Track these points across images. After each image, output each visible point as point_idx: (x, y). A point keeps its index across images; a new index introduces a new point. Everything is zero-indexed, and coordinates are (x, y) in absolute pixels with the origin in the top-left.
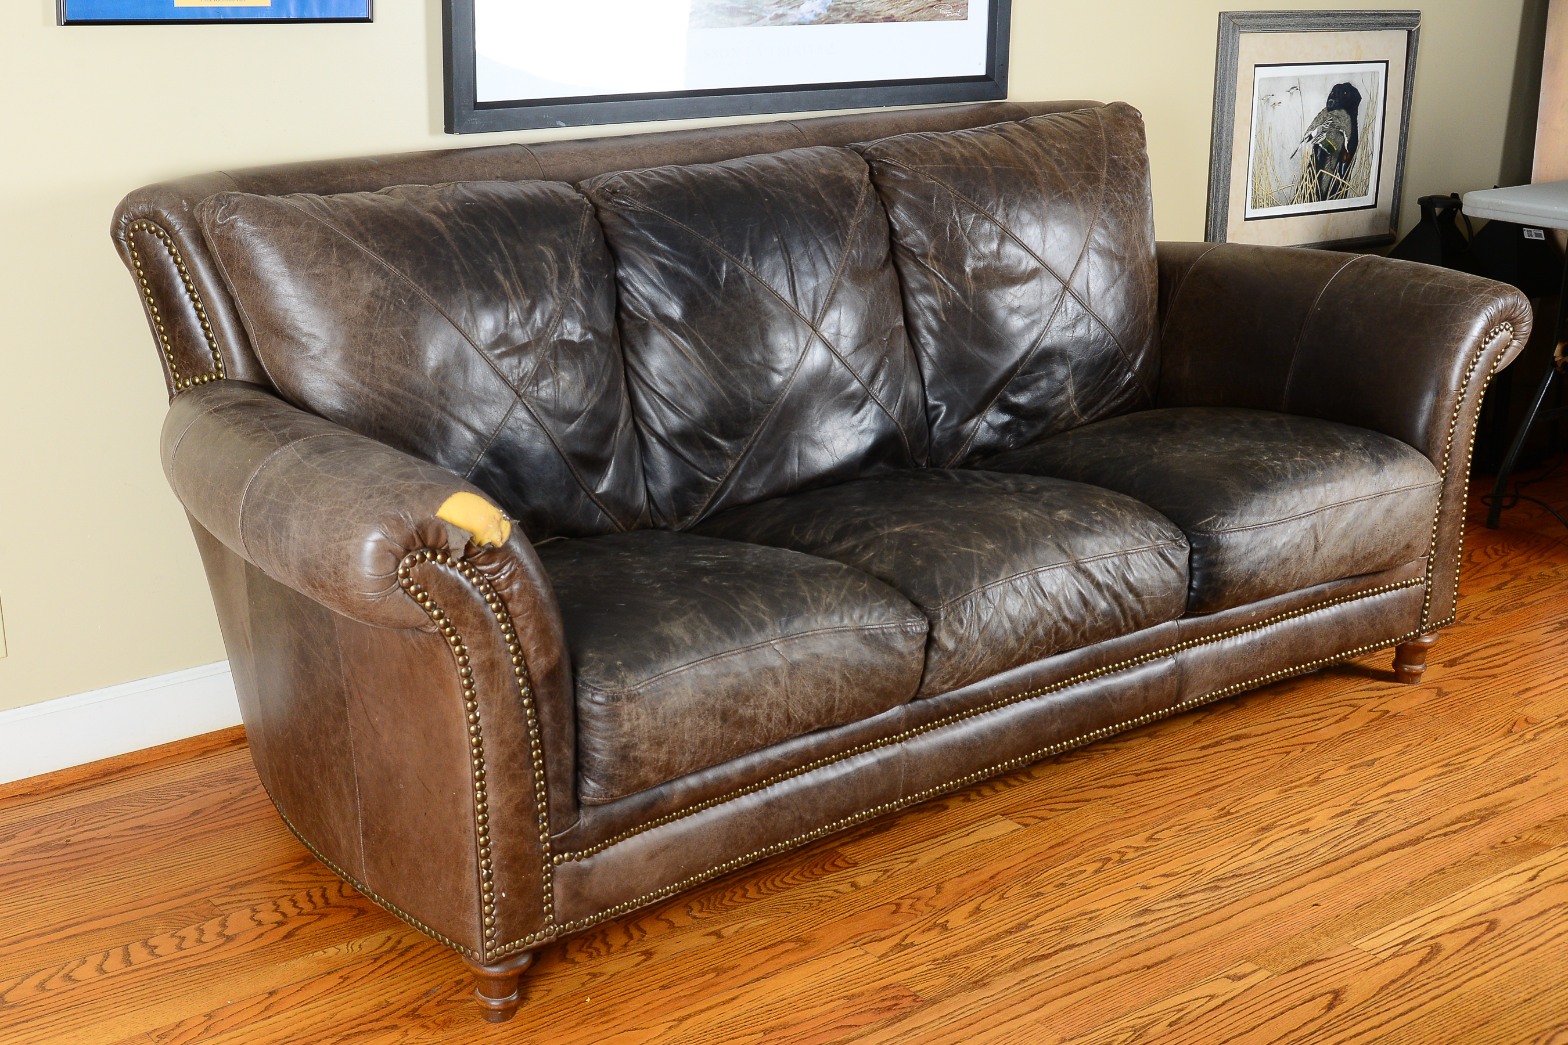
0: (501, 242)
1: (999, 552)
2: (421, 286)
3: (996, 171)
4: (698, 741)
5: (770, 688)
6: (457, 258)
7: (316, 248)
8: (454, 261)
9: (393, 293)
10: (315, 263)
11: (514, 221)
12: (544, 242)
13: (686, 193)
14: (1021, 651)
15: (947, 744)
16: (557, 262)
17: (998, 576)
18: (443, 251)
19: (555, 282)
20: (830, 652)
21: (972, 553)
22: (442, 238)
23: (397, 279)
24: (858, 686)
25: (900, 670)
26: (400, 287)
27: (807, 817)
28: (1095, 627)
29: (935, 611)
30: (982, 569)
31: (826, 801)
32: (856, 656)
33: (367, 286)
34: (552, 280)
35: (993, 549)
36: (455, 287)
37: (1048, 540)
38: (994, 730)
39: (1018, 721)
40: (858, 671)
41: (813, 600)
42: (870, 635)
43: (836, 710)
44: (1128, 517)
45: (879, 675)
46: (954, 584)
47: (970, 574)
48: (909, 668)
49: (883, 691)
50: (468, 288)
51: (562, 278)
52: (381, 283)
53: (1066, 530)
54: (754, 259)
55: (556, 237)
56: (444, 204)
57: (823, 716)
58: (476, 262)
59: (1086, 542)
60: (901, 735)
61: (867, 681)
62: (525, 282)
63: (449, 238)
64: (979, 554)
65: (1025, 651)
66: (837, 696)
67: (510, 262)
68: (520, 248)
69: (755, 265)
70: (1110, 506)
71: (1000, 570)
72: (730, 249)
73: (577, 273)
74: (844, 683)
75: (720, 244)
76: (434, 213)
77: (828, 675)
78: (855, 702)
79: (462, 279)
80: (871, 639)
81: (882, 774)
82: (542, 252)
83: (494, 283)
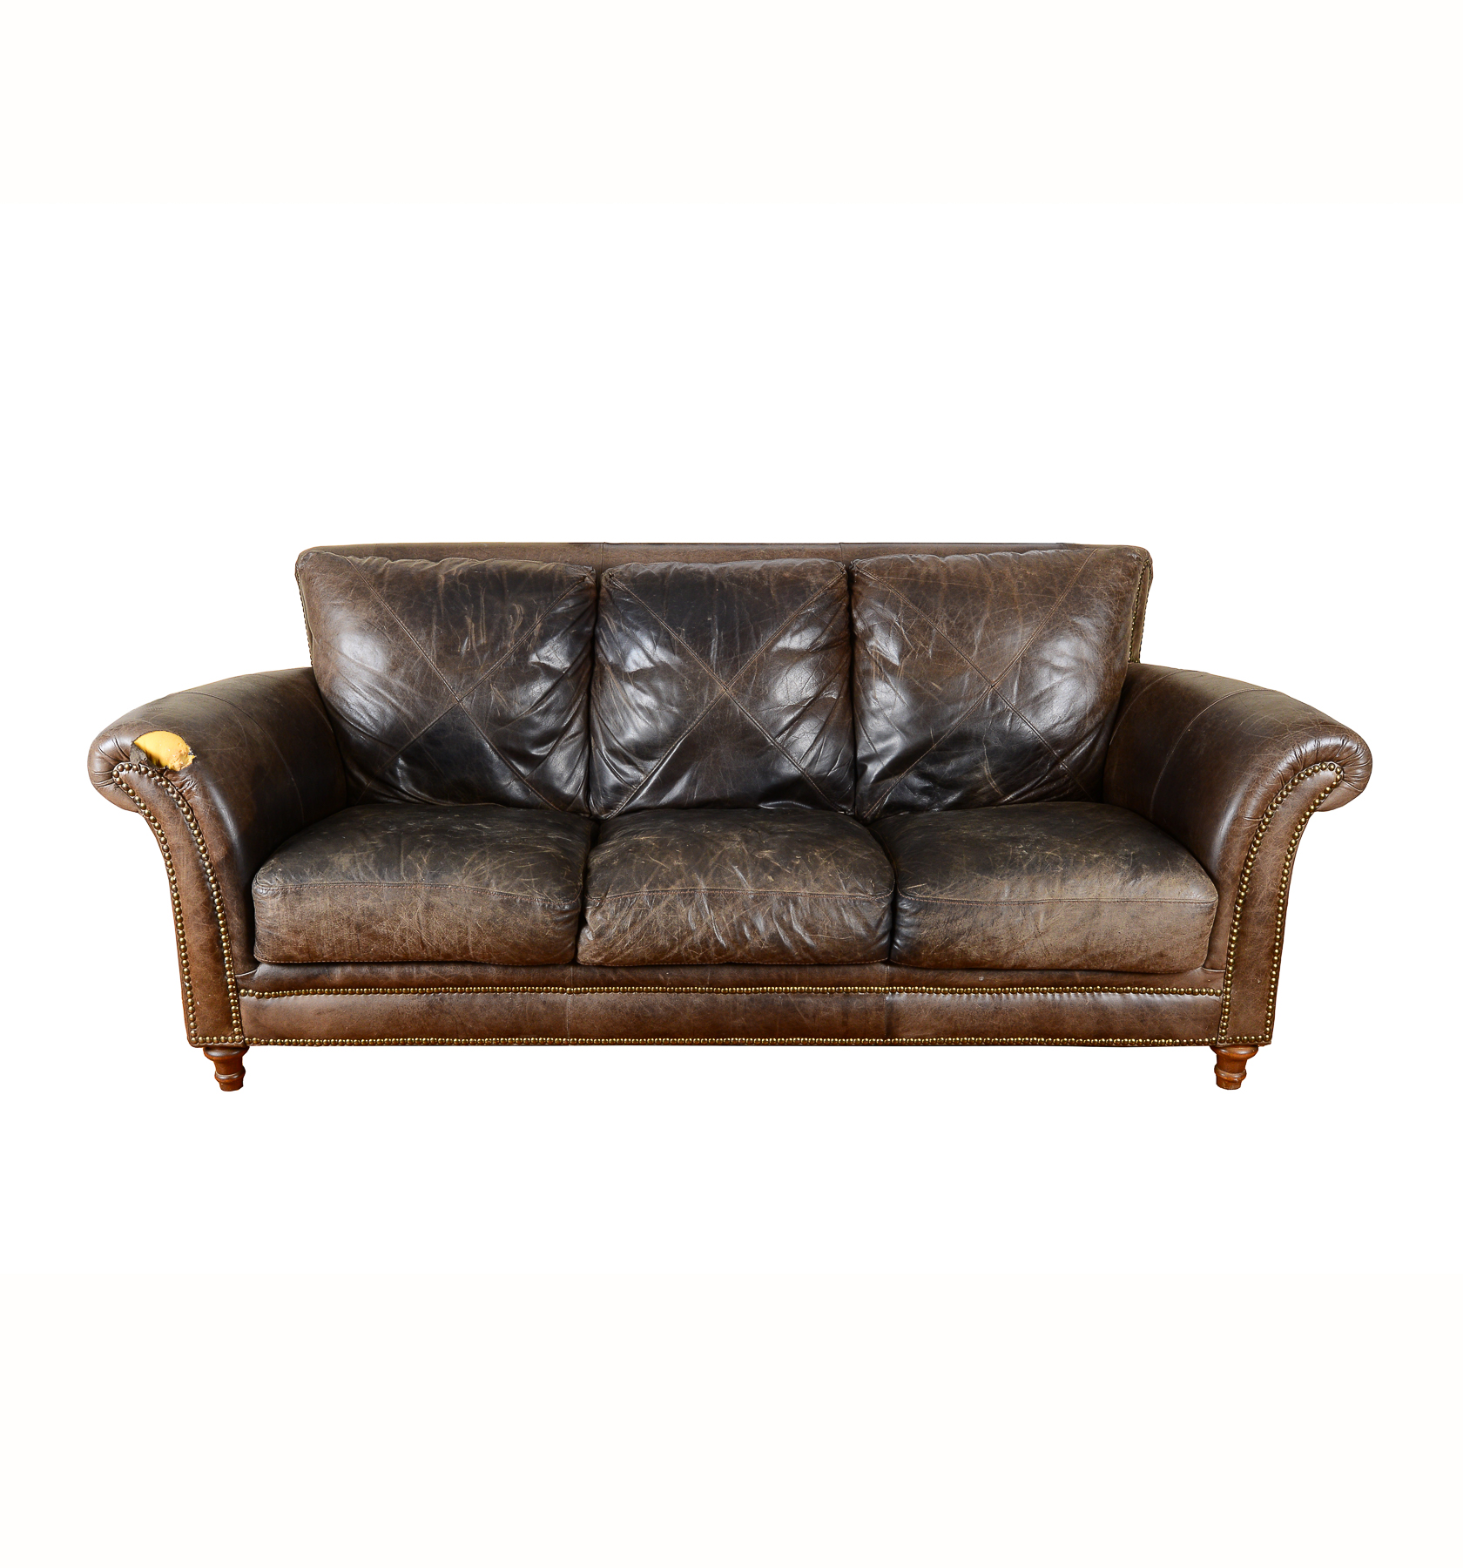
0: (482, 599)
1: (683, 869)
2: (403, 619)
3: (950, 586)
4: (334, 940)
5: (404, 918)
6: (438, 604)
7: (341, 588)
8: (435, 606)
9: (380, 622)
10: (336, 598)
11: (506, 586)
12: (518, 602)
13: (660, 580)
14: (675, 951)
15: (614, 1007)
16: (523, 616)
17: (668, 887)
18: (430, 599)
19: (515, 629)
20: (465, 905)
21: (657, 864)
22: (436, 591)
23: (387, 613)
24: (489, 935)
25: (532, 933)
26: (387, 618)
27: (470, 1025)
28: (759, 948)
29: (593, 900)
30: (656, 878)
31: (487, 1019)
32: (489, 913)
33: (364, 615)
34: (513, 627)
35: (679, 866)
36: (426, 623)
37: (733, 870)
38: (667, 1008)
39: (696, 1008)
40: (489, 924)
41: (470, 865)
42: (508, 901)
43: (471, 950)
44: (832, 867)
45: (511, 932)
46: (624, 884)
47: (643, 880)
48: (543, 935)
49: (515, 945)
50: (437, 624)
51: (523, 627)
52: (374, 615)
53: (756, 865)
54: (687, 632)
55: (533, 599)
56: (458, 570)
57: (459, 952)
58: (454, 608)
59: (770, 878)
60: (568, 989)
61: (498, 934)
62: (489, 627)
63: (441, 591)
64: (662, 867)
65: (679, 951)
66: (470, 939)
67: (483, 612)
68: (498, 604)
69: (686, 636)
70: (823, 855)
71: (673, 882)
72: (670, 622)
73: (539, 626)
74: (476, 931)
75: (663, 618)
76: (445, 575)
77: (461, 921)
78: (489, 948)
79: (435, 619)
80: (508, 903)
81: (546, 1013)
82: (514, 608)
83: (461, 624)
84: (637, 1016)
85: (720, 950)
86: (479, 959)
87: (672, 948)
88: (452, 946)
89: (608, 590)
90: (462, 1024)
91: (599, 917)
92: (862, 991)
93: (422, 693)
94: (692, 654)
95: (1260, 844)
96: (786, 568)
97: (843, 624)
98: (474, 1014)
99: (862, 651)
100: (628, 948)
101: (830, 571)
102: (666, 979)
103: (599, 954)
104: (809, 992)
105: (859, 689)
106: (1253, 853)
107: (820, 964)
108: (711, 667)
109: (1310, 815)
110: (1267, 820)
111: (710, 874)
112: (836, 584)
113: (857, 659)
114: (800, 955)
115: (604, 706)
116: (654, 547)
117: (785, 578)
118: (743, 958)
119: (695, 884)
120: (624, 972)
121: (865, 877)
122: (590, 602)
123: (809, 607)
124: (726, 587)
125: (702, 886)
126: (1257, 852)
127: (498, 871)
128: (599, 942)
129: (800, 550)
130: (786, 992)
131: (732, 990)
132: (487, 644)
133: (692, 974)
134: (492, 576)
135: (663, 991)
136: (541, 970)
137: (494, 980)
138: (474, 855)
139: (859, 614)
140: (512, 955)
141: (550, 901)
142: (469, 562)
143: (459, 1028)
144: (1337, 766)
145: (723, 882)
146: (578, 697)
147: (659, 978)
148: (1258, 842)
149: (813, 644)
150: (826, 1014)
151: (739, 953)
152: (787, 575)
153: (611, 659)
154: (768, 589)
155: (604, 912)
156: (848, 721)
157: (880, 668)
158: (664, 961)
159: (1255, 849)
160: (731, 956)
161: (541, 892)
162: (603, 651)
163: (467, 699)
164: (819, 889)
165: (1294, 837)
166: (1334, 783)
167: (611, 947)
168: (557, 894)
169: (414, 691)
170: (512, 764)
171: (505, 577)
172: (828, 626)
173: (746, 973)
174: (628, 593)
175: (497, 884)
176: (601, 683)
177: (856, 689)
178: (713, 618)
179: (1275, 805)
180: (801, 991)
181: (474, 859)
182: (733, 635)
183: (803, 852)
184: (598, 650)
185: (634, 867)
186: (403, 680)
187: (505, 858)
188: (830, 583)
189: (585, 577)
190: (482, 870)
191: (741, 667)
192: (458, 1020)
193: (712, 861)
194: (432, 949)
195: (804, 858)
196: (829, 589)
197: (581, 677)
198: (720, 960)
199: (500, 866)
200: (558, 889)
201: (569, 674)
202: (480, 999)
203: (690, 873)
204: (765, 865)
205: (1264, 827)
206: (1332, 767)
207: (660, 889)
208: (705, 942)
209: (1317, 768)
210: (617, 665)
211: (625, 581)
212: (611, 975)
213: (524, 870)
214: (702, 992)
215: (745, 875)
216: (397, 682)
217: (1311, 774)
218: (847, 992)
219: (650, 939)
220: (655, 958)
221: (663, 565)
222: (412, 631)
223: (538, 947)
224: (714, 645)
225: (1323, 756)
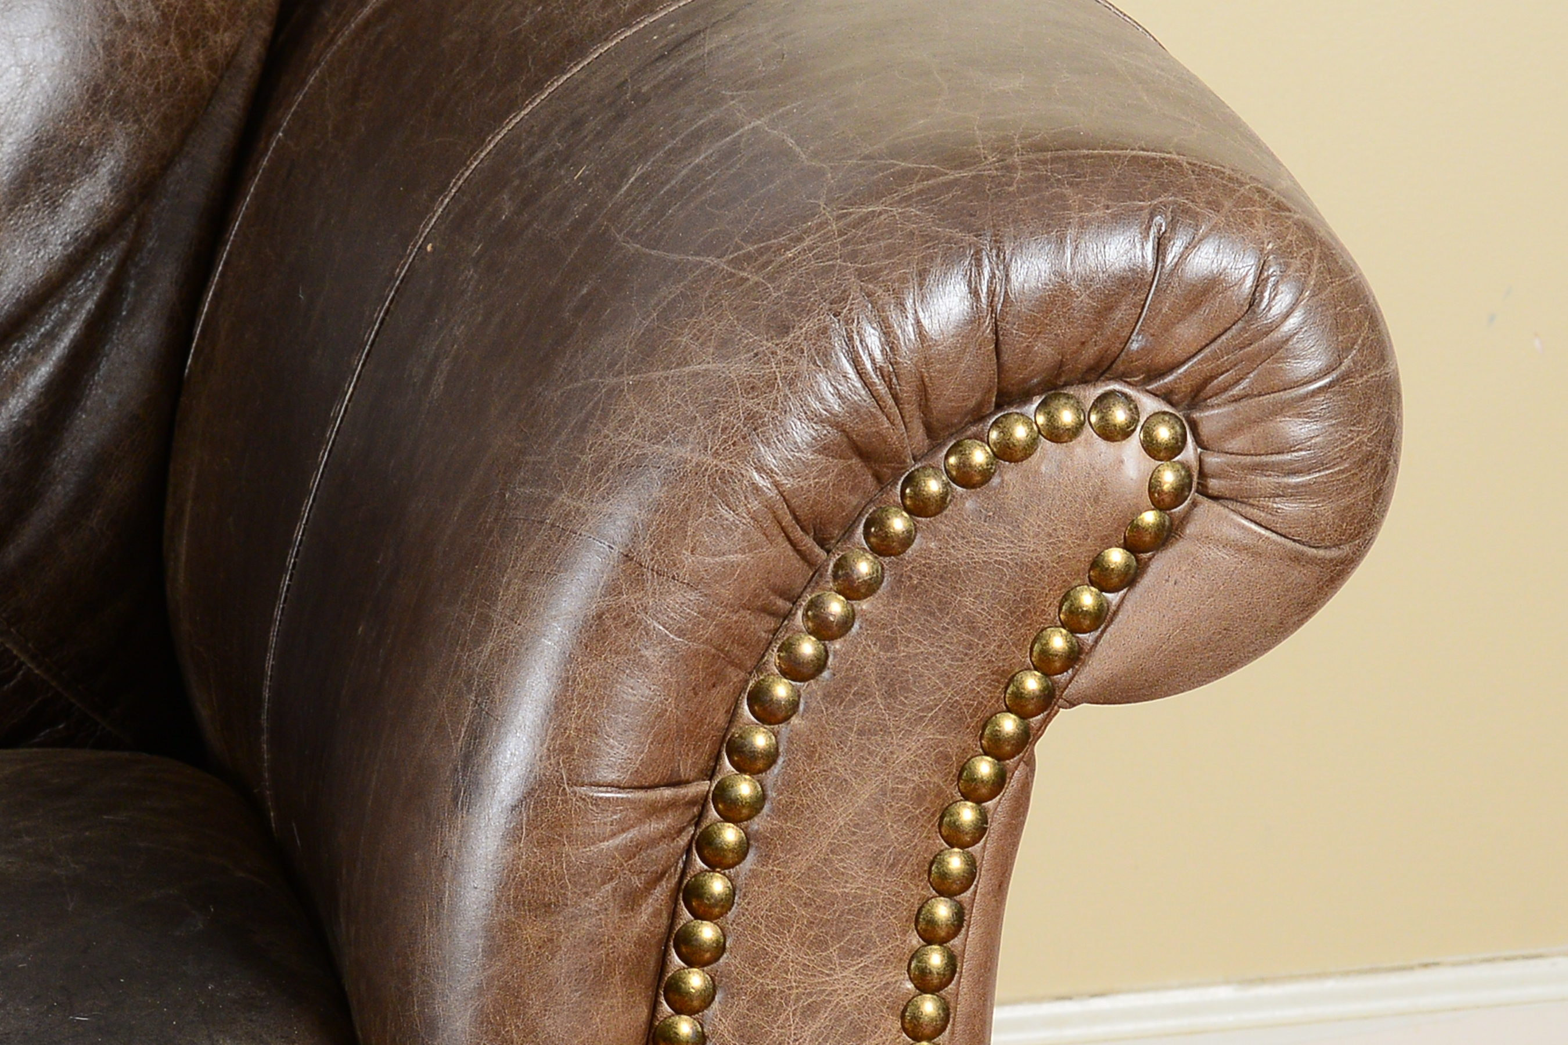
95: (720, 948)
106: (683, 1004)
109: (1025, 739)
110: (745, 788)
126: (708, 997)
144: (1149, 405)
148: (707, 932)
159: (696, 980)
165: (945, 886)
166: (1149, 517)
179: (781, 690)
205: (730, 835)
206: (1120, 415)
209: (1020, 432)
217: (986, 475)
225: (1044, 352)
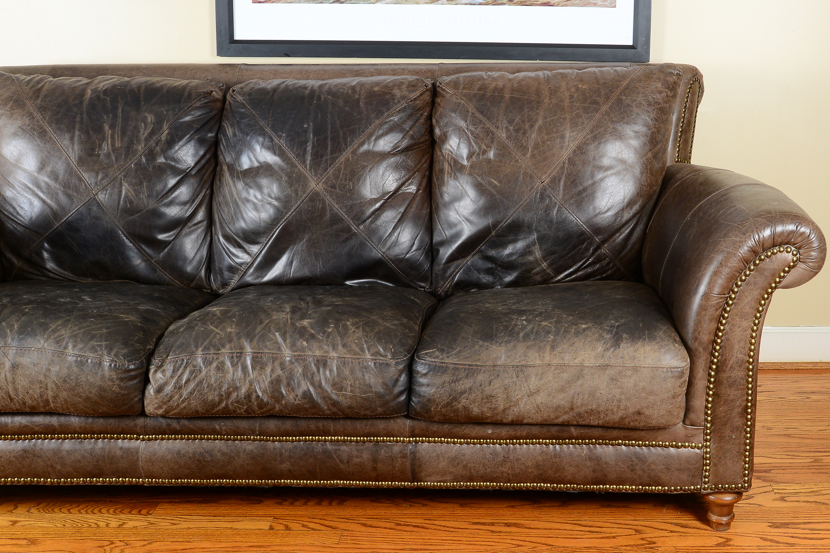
0: (120, 110)
1: (234, 335)
2: (51, 126)
3: (511, 98)
6: (82, 114)
7: (2, 100)
8: (79, 116)
9: (32, 128)
11: (142, 99)
12: (150, 112)
13: (271, 94)
14: (223, 405)
15: (179, 453)
16: (154, 124)
17: (219, 350)
18: (75, 110)
19: (145, 135)
20: (45, 364)
21: (213, 331)
22: (81, 103)
23: (38, 121)
24: (66, 390)
25: (101, 389)
26: (37, 125)
27: (58, 467)
28: (294, 403)
29: (156, 361)
30: (210, 343)
31: (72, 462)
32: (65, 372)
33: (19, 123)
34: (144, 133)
35: (231, 333)
36: (71, 129)
37: (275, 336)
38: (224, 454)
39: (248, 454)
40: (65, 381)
41: (53, 331)
42: (81, 361)
43: (51, 402)
44: (360, 333)
45: (83, 388)
46: (183, 348)
47: (199, 344)
48: (111, 390)
49: (88, 399)
50: (79, 131)
51: (153, 133)
52: (27, 122)
53: (294, 332)
54: (287, 137)
55: (163, 110)
56: (104, 86)
57: (41, 404)
58: (94, 117)
59: (305, 343)
60: (141, 437)
61: (73, 389)
62: (124, 132)
63: (86, 103)
64: (217, 333)
65: (227, 405)
66: (50, 393)
67: (120, 121)
68: (133, 114)
69: (286, 140)
70: (353, 325)
71: (224, 346)
72: (273, 128)
73: (166, 132)
74: (54, 386)
75: (268, 125)
76: (92, 90)
77: (42, 378)
78: (66, 401)
79: (77, 126)
80: (81, 364)
81: (122, 457)
82: (146, 118)
83: (99, 130)
84: (199, 460)
85: (261, 404)
86: (61, 411)
87: (220, 402)
88: (35, 399)
89: (229, 102)
90: (52, 466)
91: (159, 375)
92: (390, 441)
93: (64, 187)
94: (290, 155)
95: (728, 317)
96: (377, 84)
97: (423, 131)
98: (62, 457)
99: (439, 153)
100: (183, 401)
101: (414, 86)
102: (221, 429)
103: (160, 407)
104: (344, 441)
105: (435, 185)
106: (722, 324)
107: (347, 418)
108: (306, 166)
109: (772, 293)
110: (733, 296)
111: (256, 340)
112: (419, 97)
113: (435, 160)
114: (329, 409)
115: (221, 199)
116: (282, 67)
117: (374, 92)
118: (281, 411)
119: (242, 348)
120: (186, 422)
121: (386, 343)
122: (214, 112)
123: (392, 116)
124: (323, 99)
125: (248, 349)
126: (725, 324)
127: (75, 336)
128: (159, 397)
129: (403, 69)
130: (325, 441)
131: (279, 439)
132: (121, 147)
133: (243, 424)
134: (132, 91)
135: (221, 439)
136: (117, 421)
137: (77, 429)
138: (59, 322)
139: (437, 121)
140: (86, 407)
141: (116, 362)
142: (114, 80)
143: (50, 469)
144: (793, 249)
145: (266, 346)
146: (201, 191)
147: (215, 428)
148: (726, 315)
149: (396, 147)
150: (359, 460)
151: (277, 407)
152: (376, 89)
153: (228, 159)
154: (358, 101)
155: (164, 371)
156: (425, 211)
157: (451, 167)
158: (215, 414)
159: (724, 321)
160: (271, 410)
161: (110, 354)
162: (222, 153)
163: (101, 194)
164: (345, 353)
165: (759, 312)
166: (792, 264)
167: (169, 401)
168: (123, 356)
169: (58, 186)
170: (141, 247)
171: (142, 91)
172: (408, 131)
173: (288, 425)
174: (244, 104)
175: (74, 347)
176: (220, 180)
177: (433, 185)
178: (309, 125)
179: (739, 283)
180: (338, 441)
181: (58, 326)
182: (325, 139)
183: (337, 322)
184: (219, 152)
185: (194, 333)
186: (49, 177)
187: (85, 325)
188: (414, 95)
189: (212, 92)
190: (62, 335)
191: (330, 166)
192: (49, 463)
193: (259, 328)
194: (18, 402)
195: (337, 327)
196: (411, 101)
197: (204, 175)
198: (263, 413)
199: (78, 332)
200: (125, 351)
201: (193, 172)
202: (68, 445)
203: (239, 338)
204: (302, 332)
205: (731, 302)
206: (789, 250)
207: (212, 351)
208: (248, 396)
209: (775, 251)
210: (232, 165)
211: (244, 95)
212: (175, 424)
213: (98, 335)
214: (254, 440)
215: (285, 340)
216: (44, 179)
217: (770, 256)
218: (377, 441)
219: (201, 394)
220: (207, 411)
221: (275, 82)
222: (57, 136)
223: (107, 401)
224: (309, 148)
225: (780, 240)
